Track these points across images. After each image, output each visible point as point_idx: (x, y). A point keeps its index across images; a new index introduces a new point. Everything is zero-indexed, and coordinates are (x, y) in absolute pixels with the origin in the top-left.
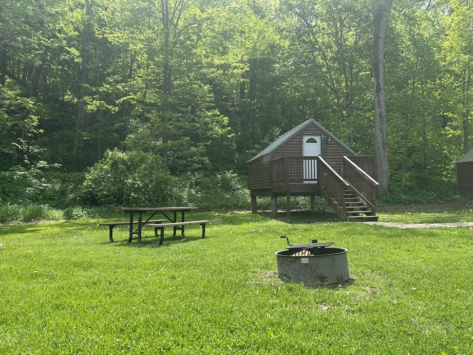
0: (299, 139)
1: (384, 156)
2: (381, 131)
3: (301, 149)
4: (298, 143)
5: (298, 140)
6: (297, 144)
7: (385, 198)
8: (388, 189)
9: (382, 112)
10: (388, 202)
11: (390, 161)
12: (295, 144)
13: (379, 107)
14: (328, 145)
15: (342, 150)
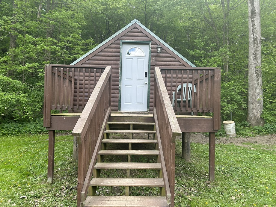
0: (115, 48)
1: (258, 84)
2: (255, 58)
3: (117, 62)
4: (114, 54)
5: (114, 50)
6: (113, 56)
7: (256, 127)
8: (261, 118)
9: (257, 38)
10: (260, 131)
11: (264, 90)
12: (108, 56)
13: (253, 33)
14: (159, 59)
15: (180, 65)
